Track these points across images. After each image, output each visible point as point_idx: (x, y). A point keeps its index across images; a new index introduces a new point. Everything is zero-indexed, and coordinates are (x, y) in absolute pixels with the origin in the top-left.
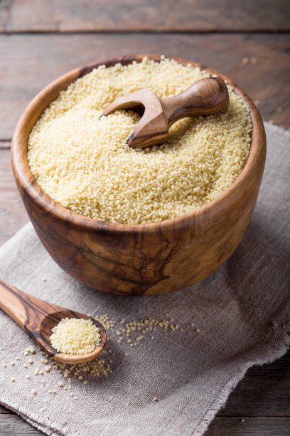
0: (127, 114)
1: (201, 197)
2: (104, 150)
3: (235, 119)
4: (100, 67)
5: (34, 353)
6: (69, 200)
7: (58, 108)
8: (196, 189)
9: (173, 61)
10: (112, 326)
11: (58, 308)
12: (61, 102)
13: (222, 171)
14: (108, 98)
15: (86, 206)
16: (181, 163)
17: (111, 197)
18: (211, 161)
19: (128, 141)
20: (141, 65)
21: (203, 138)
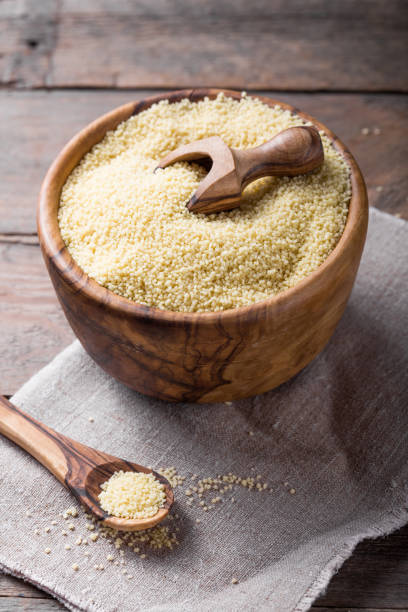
0: (189, 168)
1: (277, 282)
2: (156, 214)
3: (330, 182)
4: (162, 103)
5: (77, 516)
6: (106, 276)
7: (103, 153)
8: (271, 272)
9: (257, 100)
10: (180, 482)
11: (110, 457)
12: (108, 146)
13: (306, 250)
14: (169, 144)
15: (127, 285)
16: (254, 236)
17: (161, 276)
18: (293, 236)
19: (188, 203)
20: (215, 103)
21: (285, 206)
